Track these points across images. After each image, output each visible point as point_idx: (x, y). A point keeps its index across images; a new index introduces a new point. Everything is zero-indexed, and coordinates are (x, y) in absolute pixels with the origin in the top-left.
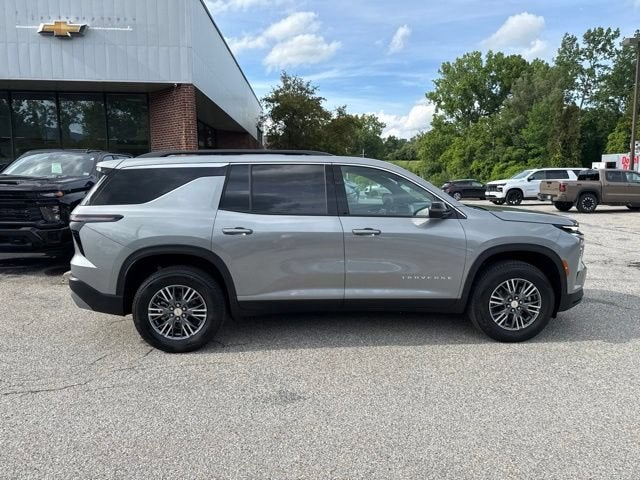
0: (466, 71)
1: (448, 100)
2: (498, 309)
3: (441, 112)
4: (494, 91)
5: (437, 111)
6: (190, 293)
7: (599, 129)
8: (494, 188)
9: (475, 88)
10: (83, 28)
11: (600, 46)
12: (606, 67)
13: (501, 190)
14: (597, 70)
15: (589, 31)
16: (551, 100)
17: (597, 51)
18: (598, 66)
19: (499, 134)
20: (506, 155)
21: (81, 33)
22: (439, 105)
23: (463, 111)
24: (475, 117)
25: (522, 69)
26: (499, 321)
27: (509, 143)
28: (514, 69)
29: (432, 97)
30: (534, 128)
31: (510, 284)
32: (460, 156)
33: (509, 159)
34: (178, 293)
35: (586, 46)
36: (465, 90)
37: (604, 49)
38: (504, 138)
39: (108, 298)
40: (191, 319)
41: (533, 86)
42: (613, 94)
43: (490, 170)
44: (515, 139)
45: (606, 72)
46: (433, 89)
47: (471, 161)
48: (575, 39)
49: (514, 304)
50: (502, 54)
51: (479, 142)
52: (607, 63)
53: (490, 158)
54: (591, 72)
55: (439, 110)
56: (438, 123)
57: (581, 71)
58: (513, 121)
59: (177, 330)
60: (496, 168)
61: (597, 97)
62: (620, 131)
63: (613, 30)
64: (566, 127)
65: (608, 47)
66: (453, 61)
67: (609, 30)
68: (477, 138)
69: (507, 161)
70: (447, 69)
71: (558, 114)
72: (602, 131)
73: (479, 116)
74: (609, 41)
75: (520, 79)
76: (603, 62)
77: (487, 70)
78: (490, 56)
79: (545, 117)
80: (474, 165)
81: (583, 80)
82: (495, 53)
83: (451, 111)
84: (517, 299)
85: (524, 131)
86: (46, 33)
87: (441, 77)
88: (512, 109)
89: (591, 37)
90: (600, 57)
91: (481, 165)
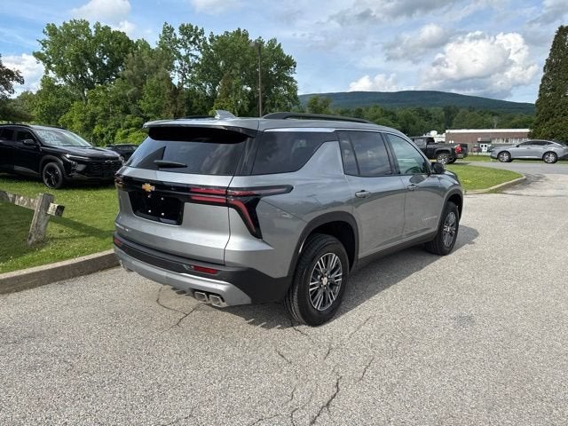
0: (75, 37)
1: (60, 63)
3: (52, 74)
4: (105, 62)
5: (47, 72)
7: (194, 106)
9: (87, 56)
11: (191, 39)
12: (197, 57)
14: (191, 58)
15: (183, 25)
16: (160, 77)
17: (190, 43)
18: (192, 55)
19: (116, 102)
20: (126, 122)
22: (49, 67)
23: (76, 74)
25: (129, 46)
26: (445, 242)
27: (126, 111)
28: (122, 44)
29: (38, 56)
30: (150, 100)
32: (82, 121)
33: (129, 126)
35: (181, 37)
36: (77, 55)
37: (194, 42)
38: (122, 107)
41: (143, 63)
42: (204, 80)
43: (114, 135)
44: (132, 108)
45: (197, 61)
47: (93, 126)
48: (173, 30)
50: (110, 28)
51: (99, 108)
52: (197, 54)
53: (111, 125)
54: (186, 58)
55: (50, 71)
56: (48, 84)
57: (180, 57)
58: (129, 92)
60: (119, 133)
61: (192, 81)
63: (200, 28)
64: (175, 102)
65: (197, 41)
67: (197, 27)
68: (97, 104)
69: (128, 128)
70: (52, 30)
71: (168, 91)
72: (196, 108)
73: (92, 83)
74: (197, 37)
75: (130, 55)
76: (195, 53)
77: (97, 40)
78: (97, 26)
79: (157, 92)
80: (96, 130)
81: (182, 64)
82: (103, 25)
83: (62, 72)
85: (141, 102)
87: (47, 38)
88: (126, 81)
89: (184, 30)
90: (192, 48)
91: (104, 130)
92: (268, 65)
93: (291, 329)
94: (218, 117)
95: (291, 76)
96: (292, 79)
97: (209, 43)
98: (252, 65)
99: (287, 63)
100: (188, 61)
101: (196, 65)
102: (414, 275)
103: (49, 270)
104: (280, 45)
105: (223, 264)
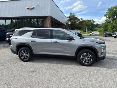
0: (113, 10)
1: (109, 16)
2: (82, 59)
3: (107, 18)
6: (26, 52)
8: (114, 34)
9: (115, 13)
10: (33, 7)
13: (115, 35)
21: (33, 8)
23: (112, 18)
24: (115, 19)
26: (83, 61)
29: (105, 15)
31: (85, 54)
32: (111, 27)
34: (25, 52)
36: (113, 14)
39: (15, 51)
40: (27, 56)
46: (106, 14)
49: (86, 58)
56: (106, 21)
59: (25, 58)
66: (110, 8)
68: (115, 24)
70: (109, 9)
83: (109, 18)
84: (87, 57)
86: (28, 9)
91: (116, 29)
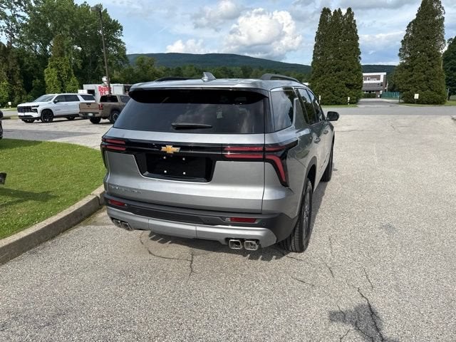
12: (24, 18)
14: (18, 19)
17: (15, 3)
18: (18, 16)
42: (35, 40)
45: (24, 22)
52: (24, 15)
54: (13, 18)
57: (5, 17)
61: (21, 40)
62: (52, 68)
64: (6, 61)
76: (21, 14)
81: (8, 25)
90: (18, 9)
92: (96, 28)
93: (285, 257)
94: (206, 78)
95: (119, 38)
96: (120, 41)
97: (34, 5)
98: (81, 28)
99: (114, 27)
100: (15, 21)
101: (25, 25)
102: (323, 199)
103: (17, 241)
104: (106, 11)
105: (259, 213)
